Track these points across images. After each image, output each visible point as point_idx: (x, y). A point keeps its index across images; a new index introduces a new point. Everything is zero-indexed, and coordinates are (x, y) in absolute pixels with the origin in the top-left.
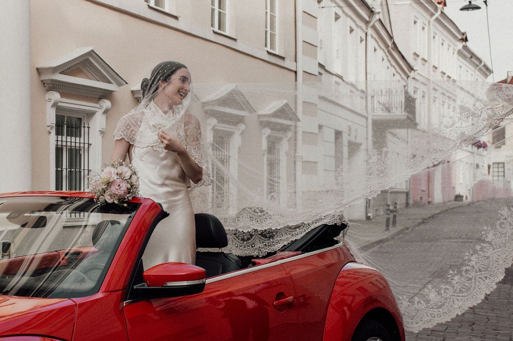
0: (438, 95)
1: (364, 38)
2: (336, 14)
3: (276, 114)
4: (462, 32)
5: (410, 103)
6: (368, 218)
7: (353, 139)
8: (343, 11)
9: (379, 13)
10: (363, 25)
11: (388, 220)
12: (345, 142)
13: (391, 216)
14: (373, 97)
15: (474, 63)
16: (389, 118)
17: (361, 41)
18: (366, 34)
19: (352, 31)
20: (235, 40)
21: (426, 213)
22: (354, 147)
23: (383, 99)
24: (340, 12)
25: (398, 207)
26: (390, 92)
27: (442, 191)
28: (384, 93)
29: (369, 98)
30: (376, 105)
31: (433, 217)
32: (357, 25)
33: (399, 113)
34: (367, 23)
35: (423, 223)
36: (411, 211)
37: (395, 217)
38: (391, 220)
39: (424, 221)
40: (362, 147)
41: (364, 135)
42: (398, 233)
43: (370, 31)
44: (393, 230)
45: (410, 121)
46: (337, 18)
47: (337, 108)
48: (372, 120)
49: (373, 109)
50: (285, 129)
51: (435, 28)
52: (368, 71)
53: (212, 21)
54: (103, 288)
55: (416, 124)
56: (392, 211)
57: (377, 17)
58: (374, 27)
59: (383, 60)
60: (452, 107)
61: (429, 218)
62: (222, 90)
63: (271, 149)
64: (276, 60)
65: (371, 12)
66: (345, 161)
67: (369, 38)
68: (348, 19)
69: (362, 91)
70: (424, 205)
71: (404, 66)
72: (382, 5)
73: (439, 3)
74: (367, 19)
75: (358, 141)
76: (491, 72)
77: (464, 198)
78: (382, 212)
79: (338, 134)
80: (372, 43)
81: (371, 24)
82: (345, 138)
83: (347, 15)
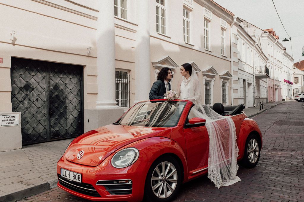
0: (276, 67)
1: (252, 50)
2: (243, 43)
3: (225, 75)
4: (284, 47)
5: (267, 71)
6: (254, 107)
7: (249, 82)
8: (246, 42)
9: (257, 42)
10: (252, 46)
11: (260, 107)
12: (247, 83)
13: (261, 106)
14: (255, 68)
15: (288, 57)
16: (261, 75)
17: (251, 51)
18: (253, 49)
19: (248, 48)
20: (212, 52)
21: (273, 105)
22: (249, 84)
23: (259, 69)
24: (244, 42)
25: (264, 103)
26: (261, 67)
27: (278, 98)
28: (259, 68)
29: (254, 69)
30: (256, 71)
31: (275, 106)
32: (250, 46)
33: (264, 73)
34: (253, 45)
35: (272, 108)
36: (268, 104)
37: (263, 106)
38: (261, 107)
39: (272, 107)
40: (252, 84)
41: (253, 81)
42: (264, 111)
43: (254, 48)
44: (262, 110)
45: (268, 76)
46: (244, 44)
47: (244, 72)
48: (255, 76)
49: (255, 72)
50: (228, 79)
51: (275, 46)
52: (254, 61)
53: (205, 46)
54: (178, 125)
55: (269, 77)
56: (262, 104)
57: (256, 43)
58: (255, 47)
59: (258, 57)
60: (281, 71)
61: (274, 106)
62: (208, 68)
63: (223, 86)
64: (224, 58)
65: (254, 42)
66: (247, 89)
67: (254, 50)
68: (247, 45)
69: (252, 67)
70: (273, 102)
71: (265, 58)
72: (258, 40)
73: (276, 38)
74: (253, 44)
75: (251, 83)
76: (293, 60)
77: (285, 100)
78: (259, 105)
79: (244, 80)
80: (255, 52)
81: (255, 46)
82: (247, 82)
83: (247, 43)
